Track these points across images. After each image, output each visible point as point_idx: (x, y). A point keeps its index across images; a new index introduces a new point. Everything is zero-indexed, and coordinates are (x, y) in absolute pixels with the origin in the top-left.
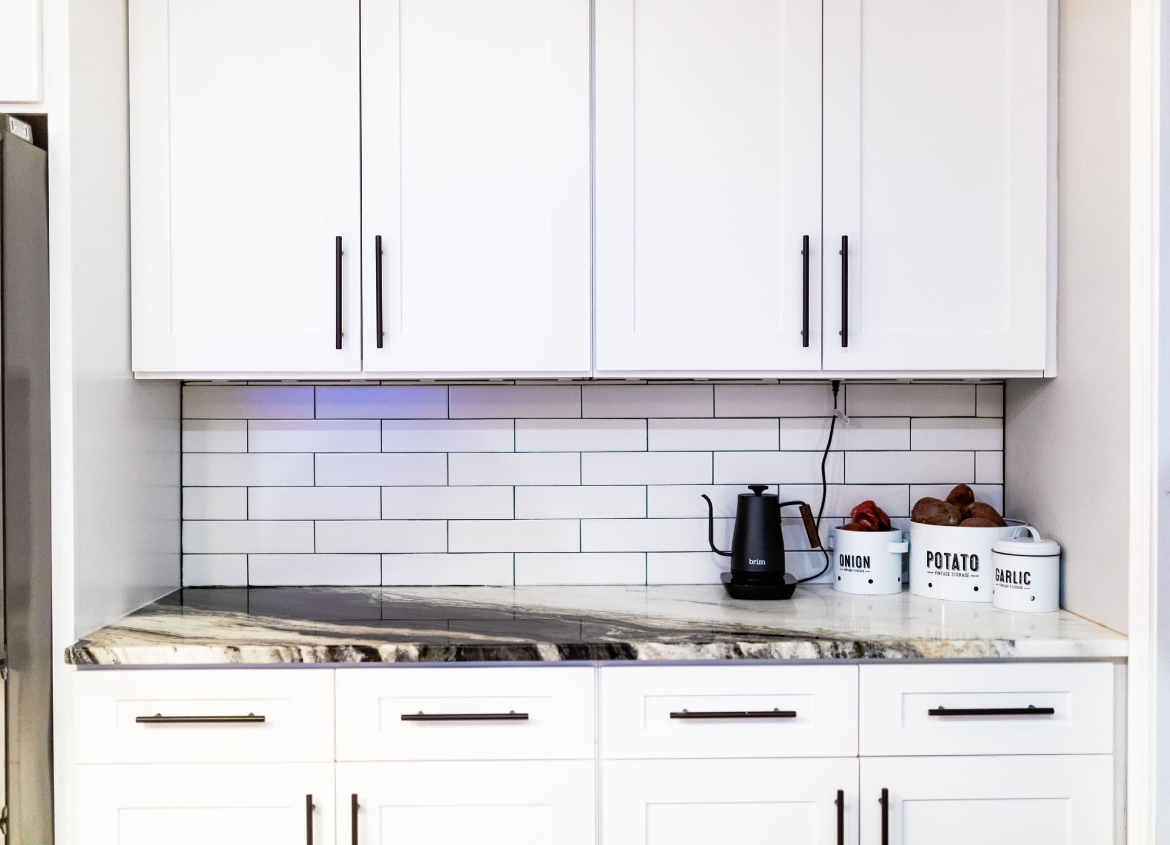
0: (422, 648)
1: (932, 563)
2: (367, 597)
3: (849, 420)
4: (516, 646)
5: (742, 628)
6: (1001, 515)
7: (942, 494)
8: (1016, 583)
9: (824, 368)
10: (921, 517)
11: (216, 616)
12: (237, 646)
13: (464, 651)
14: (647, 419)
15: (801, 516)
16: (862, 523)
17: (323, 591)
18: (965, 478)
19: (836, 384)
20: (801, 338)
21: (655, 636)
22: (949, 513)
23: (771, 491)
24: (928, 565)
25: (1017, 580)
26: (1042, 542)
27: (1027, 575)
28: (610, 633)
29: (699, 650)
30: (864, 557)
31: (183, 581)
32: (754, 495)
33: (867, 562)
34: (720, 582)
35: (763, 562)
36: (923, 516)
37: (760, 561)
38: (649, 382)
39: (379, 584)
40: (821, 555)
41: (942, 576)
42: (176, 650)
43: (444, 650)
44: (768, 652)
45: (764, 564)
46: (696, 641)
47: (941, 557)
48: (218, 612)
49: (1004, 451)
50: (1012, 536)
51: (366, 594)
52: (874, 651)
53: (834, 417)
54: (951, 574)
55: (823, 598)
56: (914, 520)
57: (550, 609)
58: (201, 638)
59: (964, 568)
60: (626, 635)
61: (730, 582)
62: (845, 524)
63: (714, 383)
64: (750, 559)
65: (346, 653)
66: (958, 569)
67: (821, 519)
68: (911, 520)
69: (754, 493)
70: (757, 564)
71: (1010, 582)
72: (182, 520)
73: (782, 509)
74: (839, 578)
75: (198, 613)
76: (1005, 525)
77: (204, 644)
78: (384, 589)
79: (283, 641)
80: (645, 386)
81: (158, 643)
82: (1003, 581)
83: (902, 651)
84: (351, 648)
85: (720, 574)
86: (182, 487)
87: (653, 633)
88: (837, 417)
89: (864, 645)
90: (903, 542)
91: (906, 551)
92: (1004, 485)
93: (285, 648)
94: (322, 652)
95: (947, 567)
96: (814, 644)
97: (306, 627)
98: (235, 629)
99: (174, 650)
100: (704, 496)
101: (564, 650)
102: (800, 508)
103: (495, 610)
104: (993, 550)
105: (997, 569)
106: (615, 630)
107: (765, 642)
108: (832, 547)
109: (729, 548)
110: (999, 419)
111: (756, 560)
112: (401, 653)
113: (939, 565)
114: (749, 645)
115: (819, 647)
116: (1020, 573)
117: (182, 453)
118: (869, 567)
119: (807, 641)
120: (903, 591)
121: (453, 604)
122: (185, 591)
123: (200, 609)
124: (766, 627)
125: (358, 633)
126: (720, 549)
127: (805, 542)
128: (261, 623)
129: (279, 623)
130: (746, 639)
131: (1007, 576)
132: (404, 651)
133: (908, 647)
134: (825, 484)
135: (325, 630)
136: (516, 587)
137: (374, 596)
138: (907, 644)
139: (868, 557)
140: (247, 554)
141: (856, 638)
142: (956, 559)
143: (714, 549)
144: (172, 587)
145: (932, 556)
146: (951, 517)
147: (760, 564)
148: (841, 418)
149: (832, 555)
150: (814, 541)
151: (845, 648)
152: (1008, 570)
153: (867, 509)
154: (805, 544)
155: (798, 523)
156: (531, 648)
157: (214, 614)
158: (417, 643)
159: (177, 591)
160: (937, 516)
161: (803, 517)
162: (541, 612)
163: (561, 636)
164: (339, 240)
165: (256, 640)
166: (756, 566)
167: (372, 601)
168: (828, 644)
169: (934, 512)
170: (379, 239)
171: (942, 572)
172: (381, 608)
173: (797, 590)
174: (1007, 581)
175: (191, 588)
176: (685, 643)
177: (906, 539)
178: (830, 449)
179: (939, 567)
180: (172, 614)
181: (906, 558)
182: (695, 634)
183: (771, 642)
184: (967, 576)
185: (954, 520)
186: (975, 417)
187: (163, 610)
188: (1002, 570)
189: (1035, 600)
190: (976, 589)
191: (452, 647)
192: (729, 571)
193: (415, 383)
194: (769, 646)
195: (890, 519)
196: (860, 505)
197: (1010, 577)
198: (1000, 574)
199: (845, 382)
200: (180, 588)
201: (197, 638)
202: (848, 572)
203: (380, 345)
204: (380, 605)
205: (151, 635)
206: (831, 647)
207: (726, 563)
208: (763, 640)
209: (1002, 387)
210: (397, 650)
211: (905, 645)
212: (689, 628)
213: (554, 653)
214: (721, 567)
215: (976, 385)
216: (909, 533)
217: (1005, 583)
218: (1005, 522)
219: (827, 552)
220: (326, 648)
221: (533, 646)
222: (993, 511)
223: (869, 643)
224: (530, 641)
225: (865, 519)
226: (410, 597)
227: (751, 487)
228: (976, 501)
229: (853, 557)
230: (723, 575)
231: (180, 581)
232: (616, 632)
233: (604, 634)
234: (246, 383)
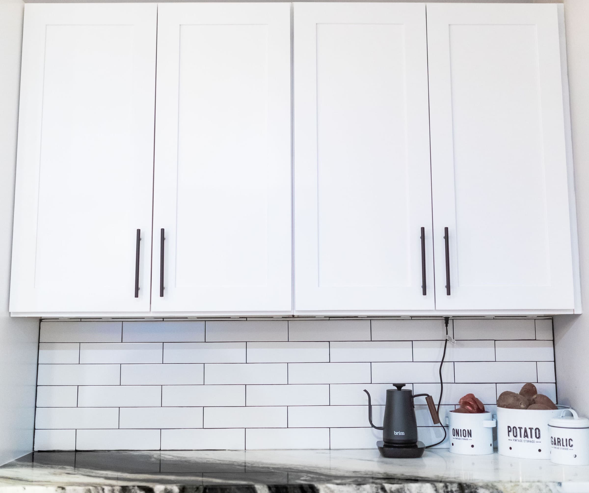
0: (181, 488)
1: (511, 434)
2: (150, 457)
3: (456, 341)
4: (241, 487)
5: (387, 475)
6: (555, 402)
7: (517, 389)
8: (564, 446)
9: (437, 309)
10: (503, 404)
11: (53, 468)
12: (64, 487)
13: (208, 490)
14: (329, 342)
15: (427, 404)
16: (466, 408)
17: (123, 453)
18: (531, 379)
19: (447, 319)
20: (421, 290)
21: (330, 480)
22: (520, 401)
23: (407, 387)
24: (509, 436)
25: (565, 444)
26: (579, 419)
27: (571, 441)
28: (302, 478)
29: (359, 489)
30: (468, 430)
31: (34, 447)
32: (397, 390)
33: (470, 434)
34: (377, 447)
35: (403, 433)
36: (504, 403)
37: (401, 433)
38: (330, 319)
39: (159, 449)
40: (441, 429)
41: (517, 442)
42: (25, 489)
43: (195, 489)
44: (403, 490)
45: (404, 434)
46: (358, 483)
47: (516, 430)
48: (54, 466)
49: (555, 361)
50: (560, 416)
51: (150, 455)
52: (471, 490)
53: (446, 340)
54: (523, 441)
55: (441, 457)
56: (499, 406)
57: (266, 464)
58: (41, 481)
59: (531, 437)
60: (312, 479)
61: (382, 447)
62: (456, 408)
63: (371, 318)
64: (395, 432)
65: (133, 491)
66: (528, 437)
67: (440, 406)
68: (497, 406)
69: (397, 389)
70: (399, 434)
71: (560, 445)
72: (36, 407)
73: (415, 399)
74: (453, 444)
75: (41, 467)
76: (557, 409)
77: (43, 485)
78: (162, 452)
79: (94, 483)
80: (328, 321)
81: (14, 485)
82: (556, 445)
83: (489, 490)
84: (136, 488)
85: (376, 442)
86: (37, 386)
87: (330, 478)
88: (448, 340)
89: (465, 485)
90: (492, 420)
91: (495, 426)
92: (556, 383)
93: (94, 488)
94: (118, 490)
95: (521, 436)
96: (433, 485)
97: (109, 475)
98: (64, 476)
99: (23, 489)
100: (365, 391)
101: (272, 489)
102: (426, 398)
103: (231, 464)
104: (548, 425)
105: (552, 437)
106: (305, 476)
107: (401, 484)
108: (448, 424)
109: (382, 425)
110: (551, 341)
111: (399, 432)
112: (168, 491)
113: (515, 435)
114: (390, 486)
115: (435, 487)
116: (566, 439)
117: (38, 364)
118: (471, 436)
119: (428, 483)
120: (494, 453)
121: (205, 461)
122: (35, 453)
123: (43, 465)
124: (403, 475)
125: (142, 479)
126: (376, 426)
127: (431, 421)
128: (81, 473)
129: (93, 473)
130: (390, 482)
131: (558, 442)
132: (170, 490)
133: (493, 486)
134: (442, 383)
135: (121, 477)
136: (246, 451)
137: (155, 456)
138: (492, 485)
139: (470, 430)
140: (76, 429)
141: (460, 481)
142: (526, 431)
143: (373, 426)
144: (27, 451)
145: (511, 429)
146: (522, 403)
147: (401, 434)
148: (451, 341)
149: (448, 429)
150: (436, 419)
151: (452, 487)
152: (558, 437)
153: (469, 399)
154: (430, 422)
155: (425, 408)
156: (251, 488)
157: (52, 467)
158: (179, 485)
159: (30, 453)
160: (513, 403)
161: (428, 405)
162: (261, 466)
163: (271, 480)
164: (139, 231)
165: (77, 483)
166: (398, 436)
167: (153, 460)
168: (441, 485)
169: (511, 400)
170: (163, 230)
171: (517, 440)
172: (160, 464)
173: (425, 452)
174: (558, 445)
175: (39, 451)
176: (349, 484)
177: (494, 418)
178: (444, 361)
179: (516, 436)
180: (25, 467)
181: (495, 431)
182: (356, 479)
183: (404, 484)
184: (533, 442)
185: (524, 405)
186: (536, 340)
187: (19, 465)
188: (555, 438)
189: (577, 457)
190: (540, 450)
191: (201, 487)
192: (382, 440)
193: (184, 319)
194: (404, 486)
195: (484, 405)
196: (465, 397)
197: (560, 442)
198: (553, 440)
199: (453, 318)
200: (32, 451)
201: (39, 481)
202: (458, 440)
203: (162, 295)
204: (159, 462)
205: (10, 480)
206: (444, 487)
207: (380, 434)
208: (400, 482)
209: (551, 320)
210: (166, 489)
211: (491, 485)
212: (353, 475)
213: (266, 491)
214: (378, 438)
215: (535, 319)
216: (496, 415)
217: (557, 446)
218: (557, 407)
219: (444, 427)
220: (120, 488)
221: (253, 486)
222: (549, 400)
223: (467, 484)
224: (251, 483)
225: (468, 406)
226: (178, 457)
227: (394, 385)
228: (538, 393)
229: (461, 430)
230: (378, 443)
231: (32, 447)
232: (306, 478)
233: (299, 479)
234: (80, 320)
